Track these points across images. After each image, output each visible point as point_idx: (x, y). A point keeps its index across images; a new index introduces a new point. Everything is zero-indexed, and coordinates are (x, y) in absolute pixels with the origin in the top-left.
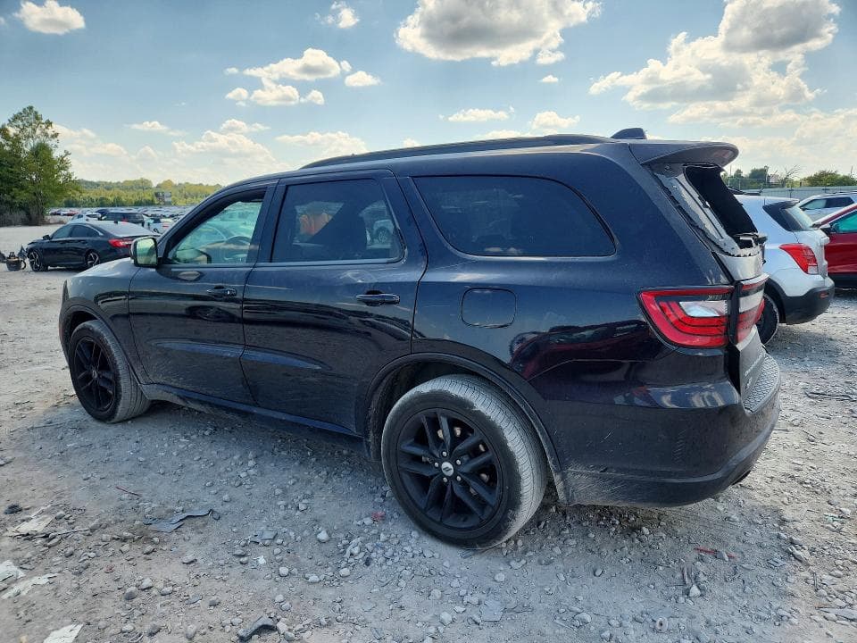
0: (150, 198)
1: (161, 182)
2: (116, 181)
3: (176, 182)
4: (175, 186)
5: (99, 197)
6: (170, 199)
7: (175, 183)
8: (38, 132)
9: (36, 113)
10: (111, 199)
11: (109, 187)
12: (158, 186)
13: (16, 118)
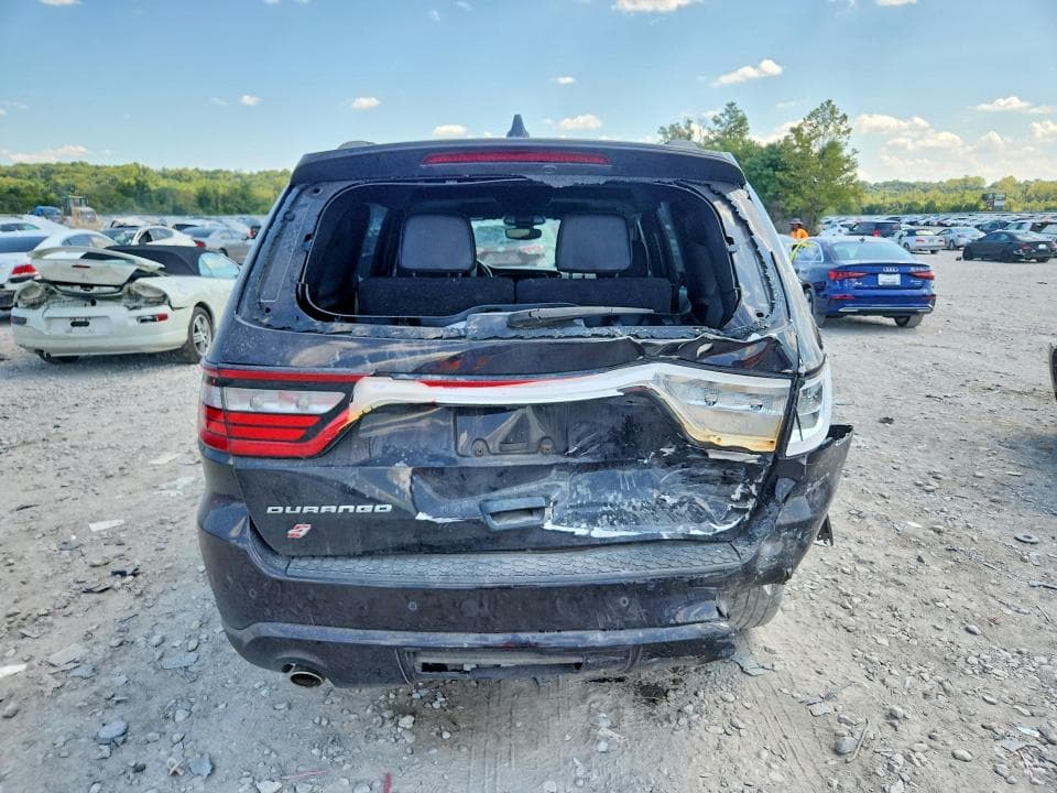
0: (975, 202)
1: (998, 180)
2: (937, 181)
3: (1020, 179)
4: (1019, 185)
5: (909, 202)
6: (1003, 203)
7: (1018, 180)
8: (831, 128)
9: (834, 107)
10: (923, 203)
11: (926, 188)
12: (993, 186)
13: (813, 115)
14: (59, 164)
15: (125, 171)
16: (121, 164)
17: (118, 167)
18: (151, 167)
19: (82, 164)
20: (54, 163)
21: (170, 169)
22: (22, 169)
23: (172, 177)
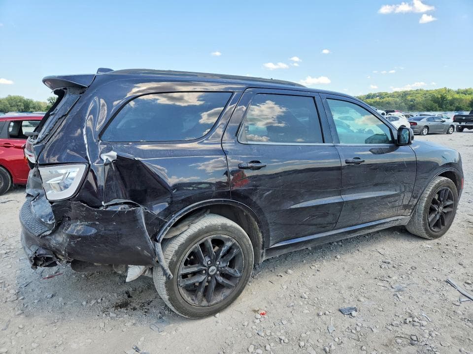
14: (411, 91)
15: (439, 91)
16: (437, 89)
17: (436, 90)
18: (452, 89)
19: (421, 90)
20: (409, 90)
21: (462, 89)
22: (395, 94)
23: (462, 93)
